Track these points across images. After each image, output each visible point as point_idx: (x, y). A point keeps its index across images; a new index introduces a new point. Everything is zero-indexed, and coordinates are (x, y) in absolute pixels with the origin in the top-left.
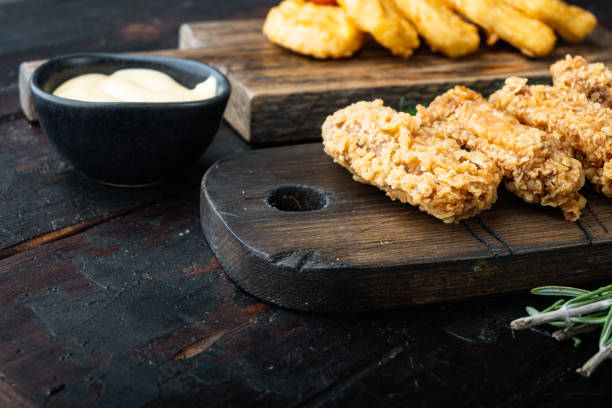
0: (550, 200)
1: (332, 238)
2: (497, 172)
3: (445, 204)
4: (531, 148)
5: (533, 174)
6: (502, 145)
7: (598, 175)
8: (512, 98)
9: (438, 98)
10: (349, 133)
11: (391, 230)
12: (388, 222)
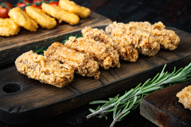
0: (90, 74)
1: (26, 100)
2: (73, 69)
3: (59, 83)
4: (82, 60)
5: (84, 68)
6: (73, 60)
7: (102, 64)
8: (72, 44)
9: (49, 47)
10: (24, 64)
11: (44, 93)
12: (42, 91)
